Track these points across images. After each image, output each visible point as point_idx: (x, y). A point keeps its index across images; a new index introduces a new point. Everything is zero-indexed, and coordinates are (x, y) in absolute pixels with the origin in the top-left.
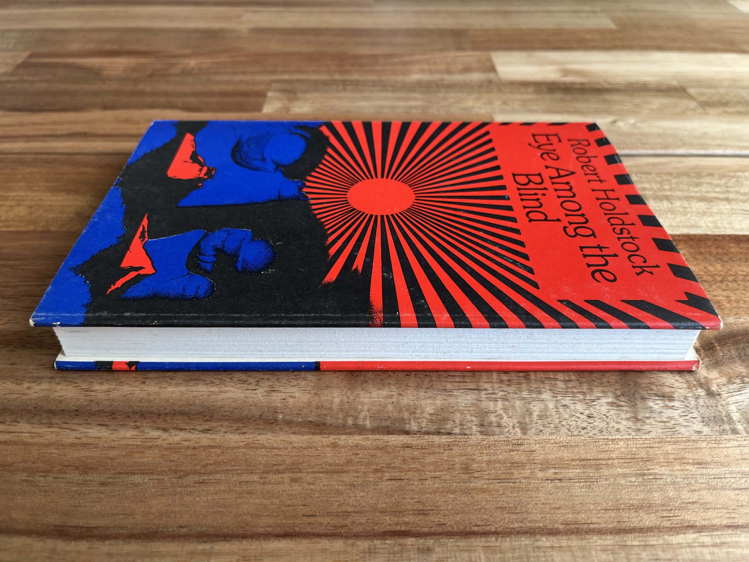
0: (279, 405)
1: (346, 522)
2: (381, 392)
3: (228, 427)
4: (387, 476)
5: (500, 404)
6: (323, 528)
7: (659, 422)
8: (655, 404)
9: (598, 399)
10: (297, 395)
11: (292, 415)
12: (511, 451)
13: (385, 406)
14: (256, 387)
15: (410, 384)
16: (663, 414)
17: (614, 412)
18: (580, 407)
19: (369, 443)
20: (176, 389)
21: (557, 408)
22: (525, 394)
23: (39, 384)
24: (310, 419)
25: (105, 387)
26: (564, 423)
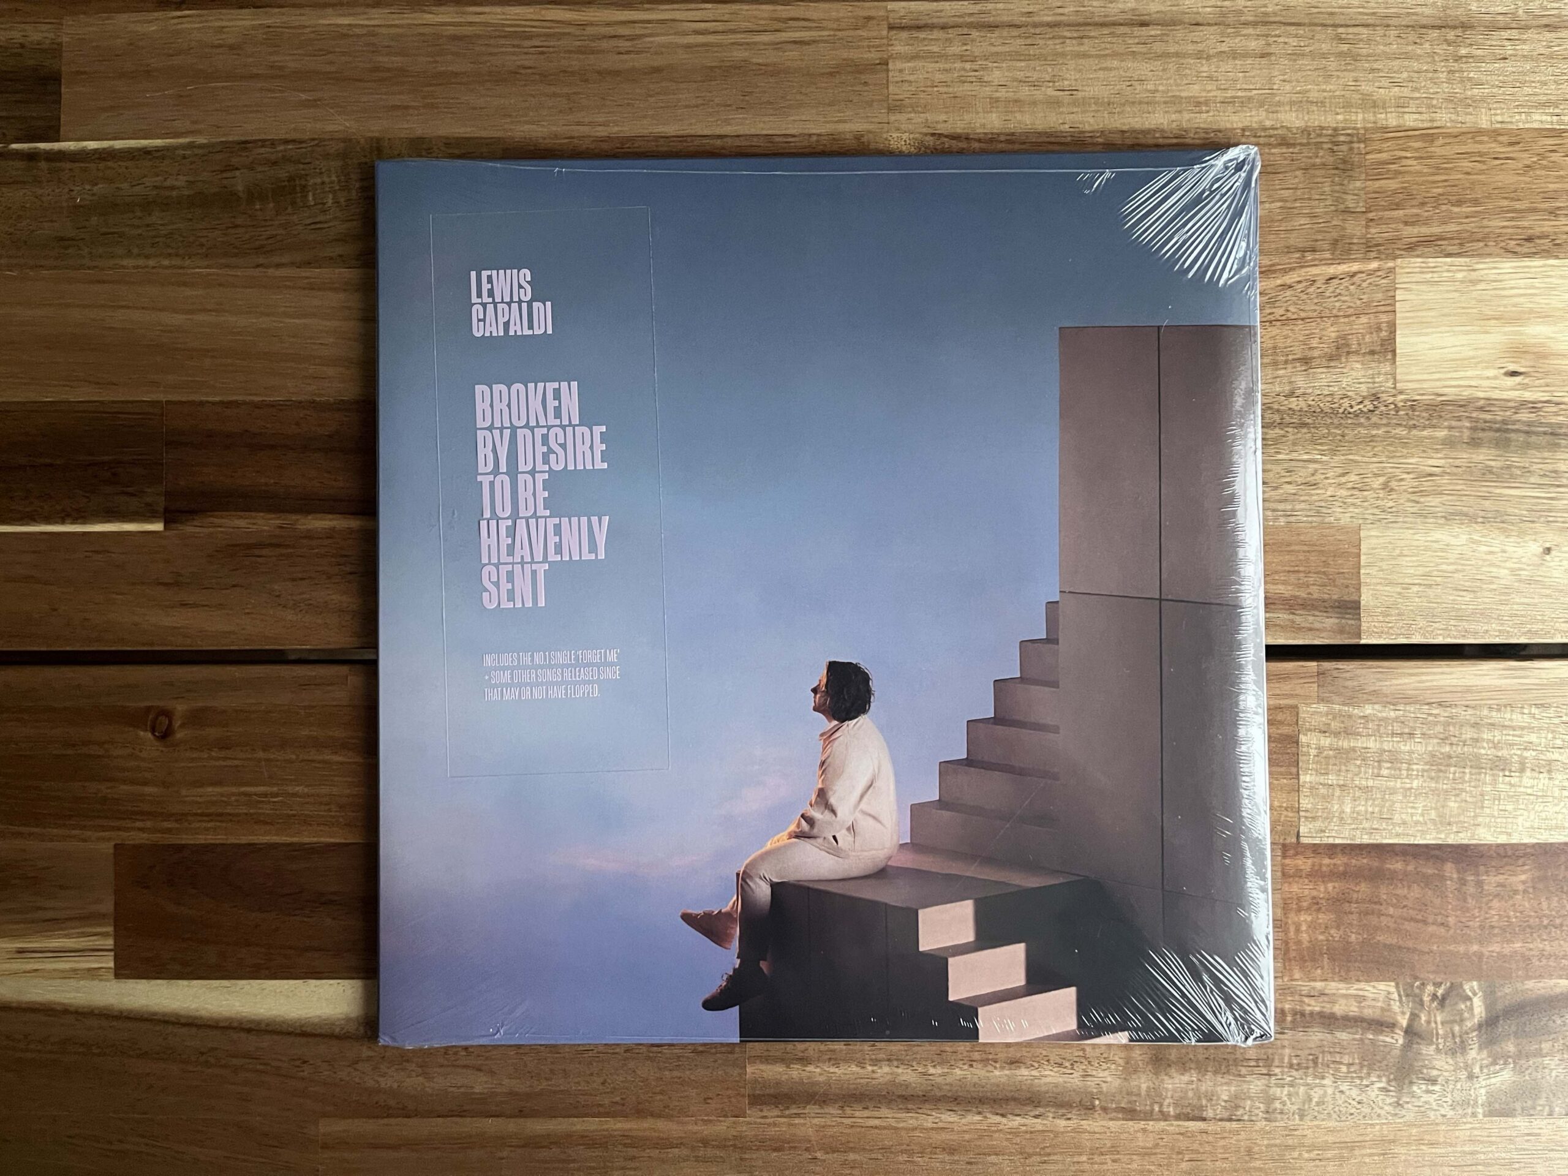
0: (1095, 1090)
2: (1182, 1077)
3: (1055, 1112)
4: (1187, 1158)
5: (1286, 1090)
7: (1416, 1106)
8: (1419, 1089)
9: (1373, 1084)
10: (1109, 1079)
11: (1106, 1100)
12: (1287, 1135)
13: (1186, 1092)
14: (1072, 1071)
15: (1210, 1069)
16: (1422, 1099)
17: (1382, 1096)
18: (1354, 1093)
19: (1172, 1128)
20: (1001, 1073)
21: (1334, 1094)
22: (1309, 1080)
23: (881, 1067)
24: (1123, 1105)
25: (939, 1070)
26: (1337, 1109)
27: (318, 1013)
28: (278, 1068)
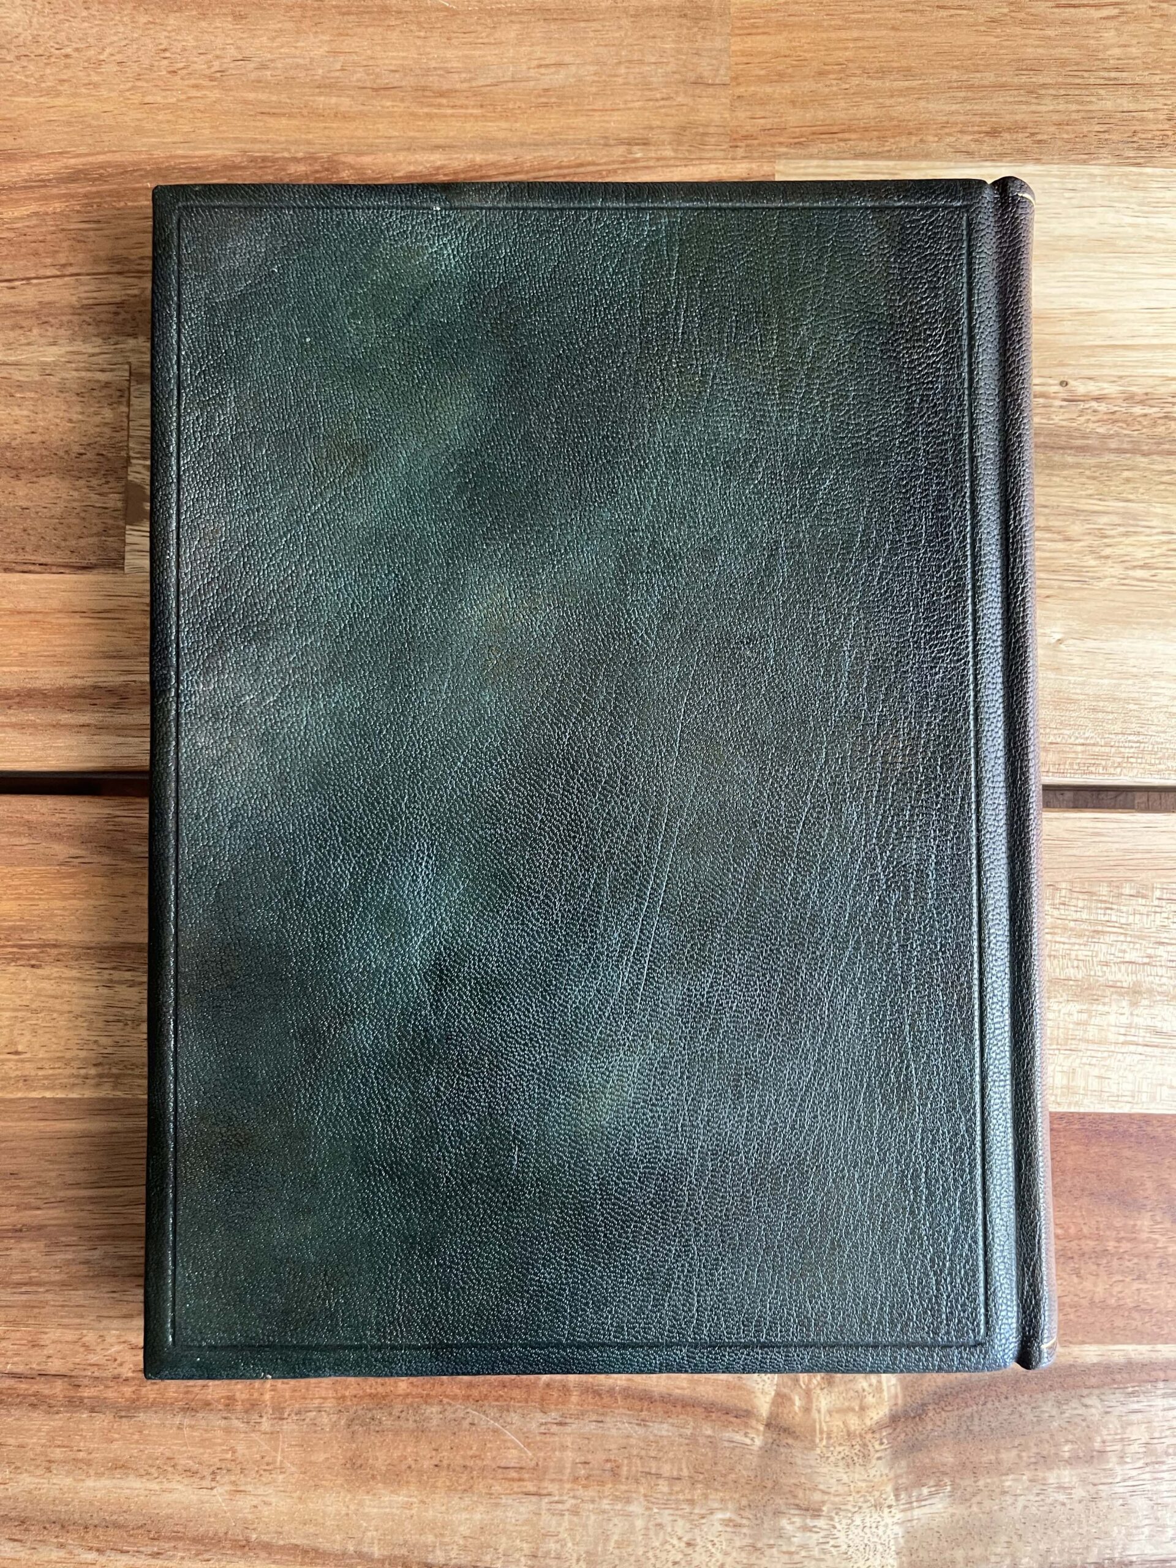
2: (395, 1498)
5: (566, 1521)
7: (784, 1553)
8: (790, 1524)
9: (712, 1513)
11: (269, 1533)
14: (213, 1484)
15: (439, 1484)
16: (794, 1540)
17: (729, 1536)
18: (681, 1526)
21: (647, 1529)
22: (605, 1504)
26: (650, 1554)
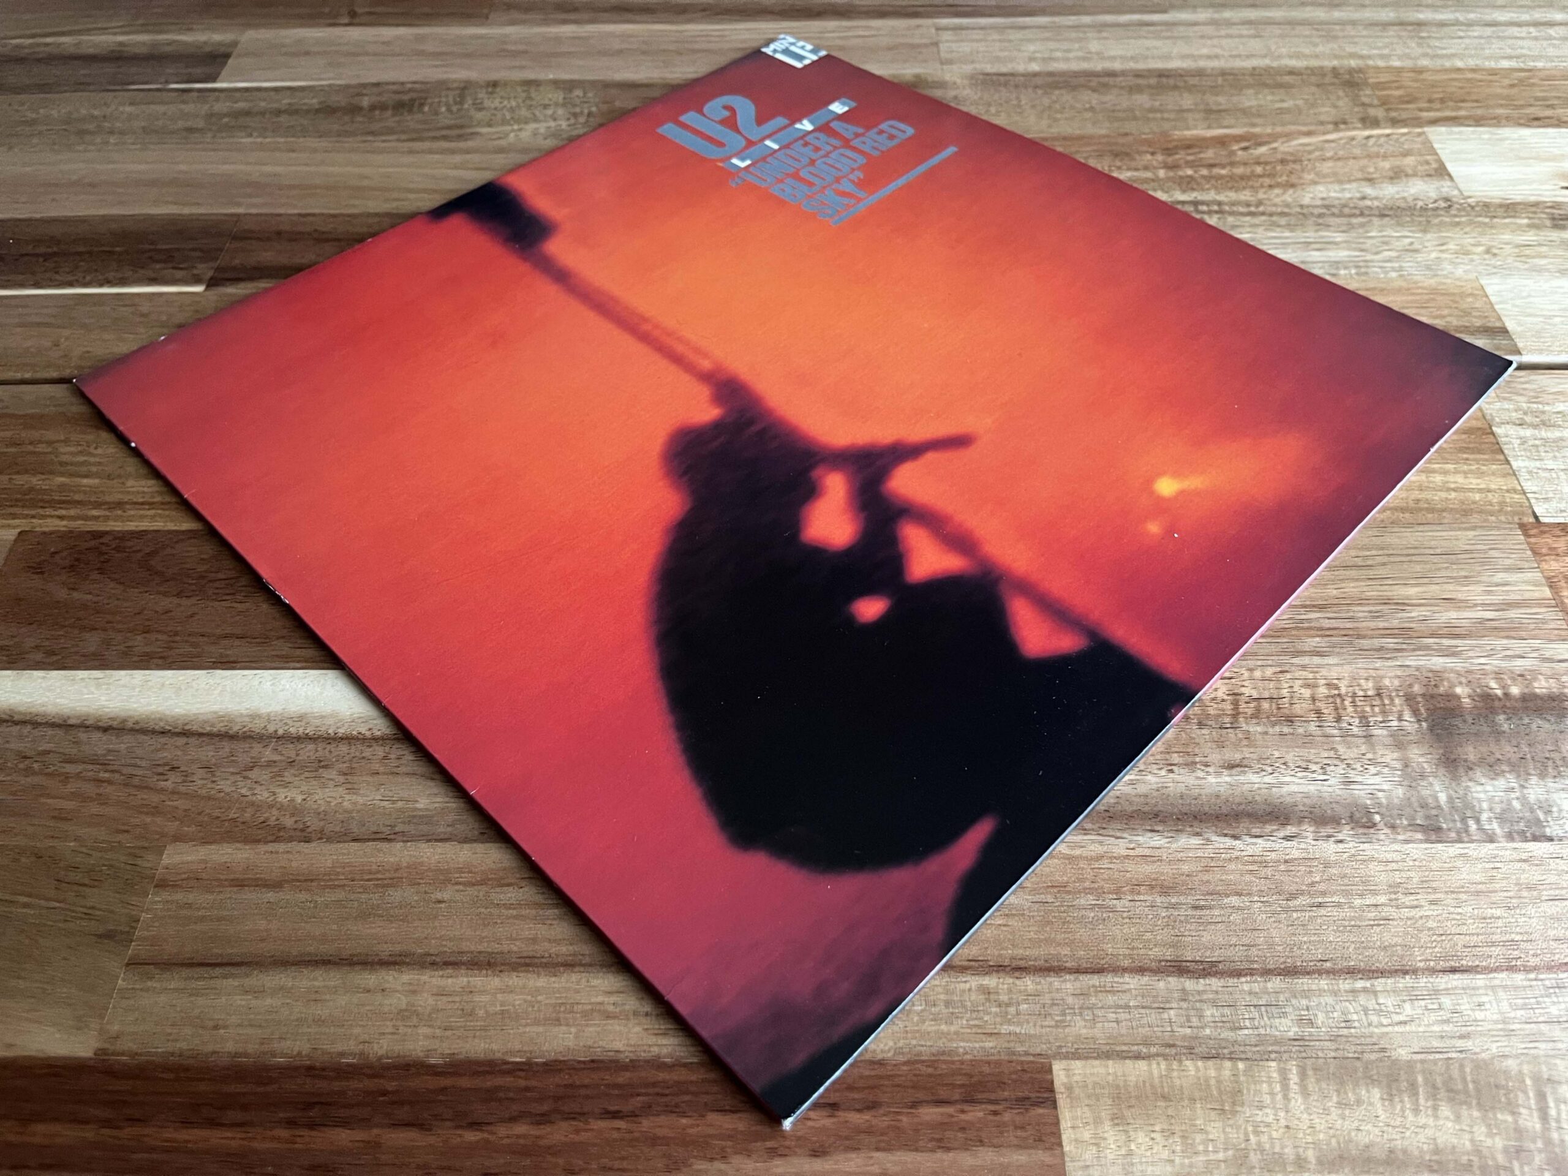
0: (1368, 802)
1: (1516, 952)
2: (1496, 782)
3: (1315, 831)
6: (1493, 961)
10: (1385, 787)
13: (1509, 803)
14: (1325, 777)
19: (1508, 852)
20: (1219, 780)
24: (1418, 822)
27: (216, 708)
28: (132, 776)
